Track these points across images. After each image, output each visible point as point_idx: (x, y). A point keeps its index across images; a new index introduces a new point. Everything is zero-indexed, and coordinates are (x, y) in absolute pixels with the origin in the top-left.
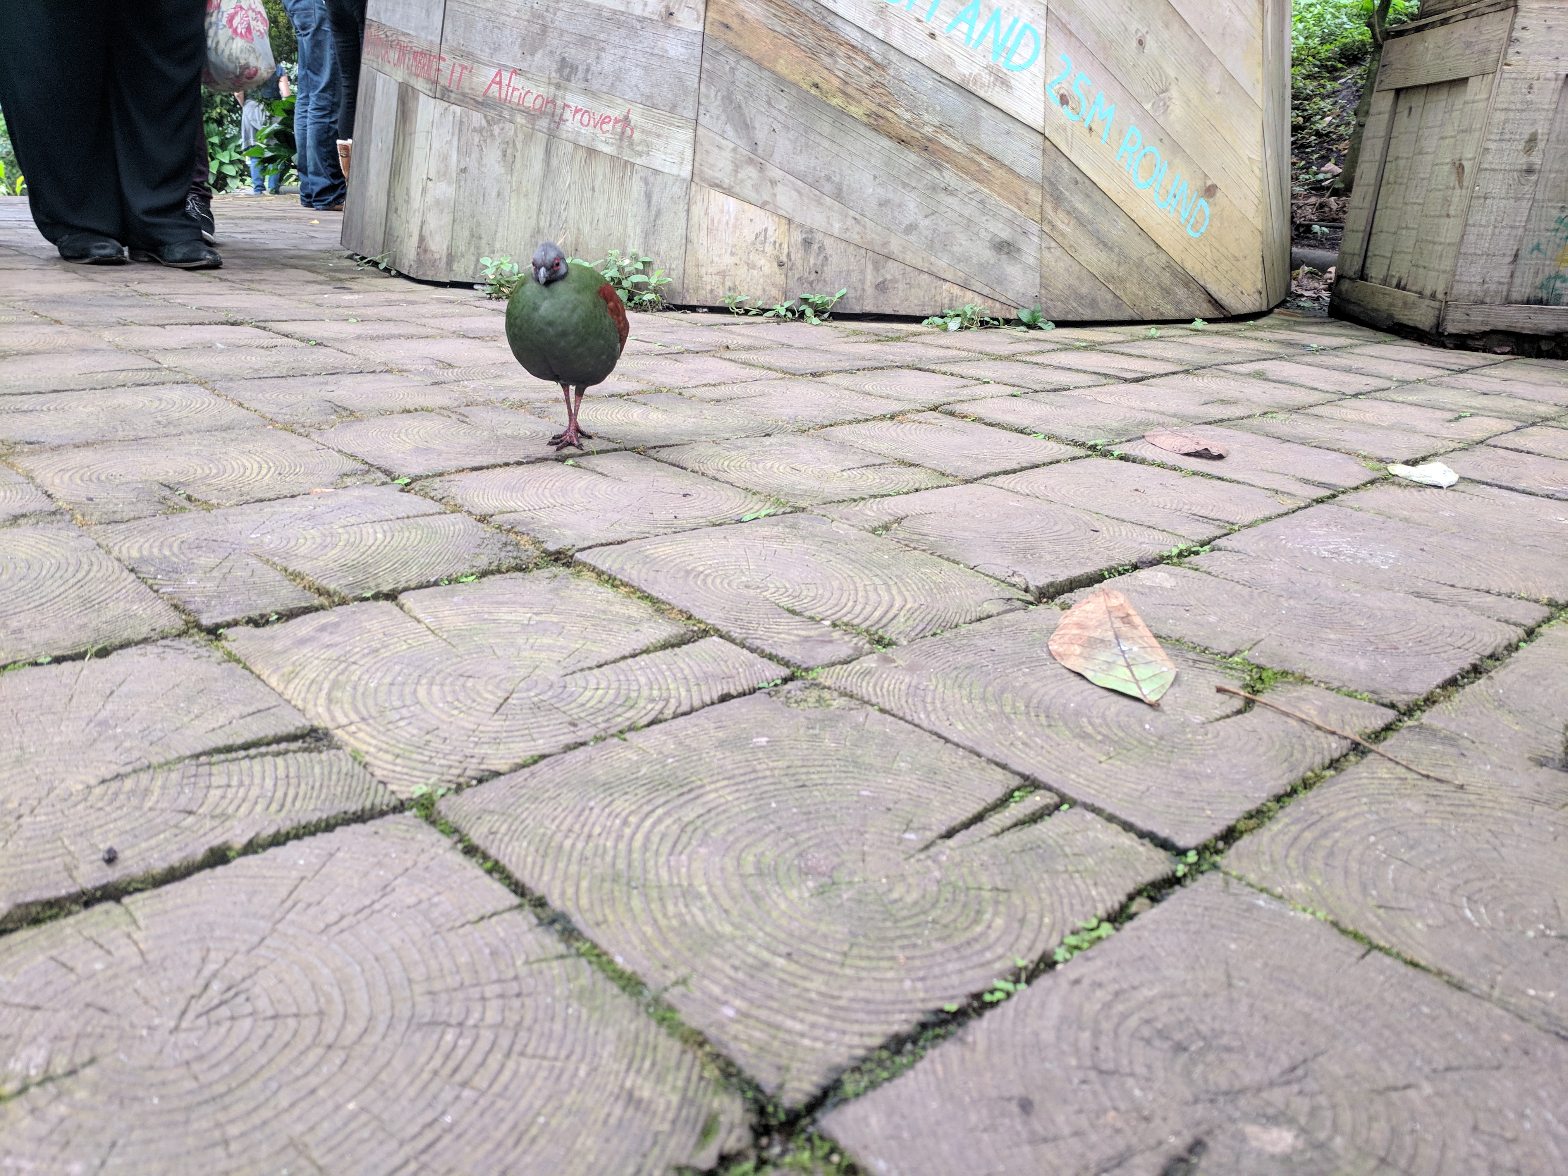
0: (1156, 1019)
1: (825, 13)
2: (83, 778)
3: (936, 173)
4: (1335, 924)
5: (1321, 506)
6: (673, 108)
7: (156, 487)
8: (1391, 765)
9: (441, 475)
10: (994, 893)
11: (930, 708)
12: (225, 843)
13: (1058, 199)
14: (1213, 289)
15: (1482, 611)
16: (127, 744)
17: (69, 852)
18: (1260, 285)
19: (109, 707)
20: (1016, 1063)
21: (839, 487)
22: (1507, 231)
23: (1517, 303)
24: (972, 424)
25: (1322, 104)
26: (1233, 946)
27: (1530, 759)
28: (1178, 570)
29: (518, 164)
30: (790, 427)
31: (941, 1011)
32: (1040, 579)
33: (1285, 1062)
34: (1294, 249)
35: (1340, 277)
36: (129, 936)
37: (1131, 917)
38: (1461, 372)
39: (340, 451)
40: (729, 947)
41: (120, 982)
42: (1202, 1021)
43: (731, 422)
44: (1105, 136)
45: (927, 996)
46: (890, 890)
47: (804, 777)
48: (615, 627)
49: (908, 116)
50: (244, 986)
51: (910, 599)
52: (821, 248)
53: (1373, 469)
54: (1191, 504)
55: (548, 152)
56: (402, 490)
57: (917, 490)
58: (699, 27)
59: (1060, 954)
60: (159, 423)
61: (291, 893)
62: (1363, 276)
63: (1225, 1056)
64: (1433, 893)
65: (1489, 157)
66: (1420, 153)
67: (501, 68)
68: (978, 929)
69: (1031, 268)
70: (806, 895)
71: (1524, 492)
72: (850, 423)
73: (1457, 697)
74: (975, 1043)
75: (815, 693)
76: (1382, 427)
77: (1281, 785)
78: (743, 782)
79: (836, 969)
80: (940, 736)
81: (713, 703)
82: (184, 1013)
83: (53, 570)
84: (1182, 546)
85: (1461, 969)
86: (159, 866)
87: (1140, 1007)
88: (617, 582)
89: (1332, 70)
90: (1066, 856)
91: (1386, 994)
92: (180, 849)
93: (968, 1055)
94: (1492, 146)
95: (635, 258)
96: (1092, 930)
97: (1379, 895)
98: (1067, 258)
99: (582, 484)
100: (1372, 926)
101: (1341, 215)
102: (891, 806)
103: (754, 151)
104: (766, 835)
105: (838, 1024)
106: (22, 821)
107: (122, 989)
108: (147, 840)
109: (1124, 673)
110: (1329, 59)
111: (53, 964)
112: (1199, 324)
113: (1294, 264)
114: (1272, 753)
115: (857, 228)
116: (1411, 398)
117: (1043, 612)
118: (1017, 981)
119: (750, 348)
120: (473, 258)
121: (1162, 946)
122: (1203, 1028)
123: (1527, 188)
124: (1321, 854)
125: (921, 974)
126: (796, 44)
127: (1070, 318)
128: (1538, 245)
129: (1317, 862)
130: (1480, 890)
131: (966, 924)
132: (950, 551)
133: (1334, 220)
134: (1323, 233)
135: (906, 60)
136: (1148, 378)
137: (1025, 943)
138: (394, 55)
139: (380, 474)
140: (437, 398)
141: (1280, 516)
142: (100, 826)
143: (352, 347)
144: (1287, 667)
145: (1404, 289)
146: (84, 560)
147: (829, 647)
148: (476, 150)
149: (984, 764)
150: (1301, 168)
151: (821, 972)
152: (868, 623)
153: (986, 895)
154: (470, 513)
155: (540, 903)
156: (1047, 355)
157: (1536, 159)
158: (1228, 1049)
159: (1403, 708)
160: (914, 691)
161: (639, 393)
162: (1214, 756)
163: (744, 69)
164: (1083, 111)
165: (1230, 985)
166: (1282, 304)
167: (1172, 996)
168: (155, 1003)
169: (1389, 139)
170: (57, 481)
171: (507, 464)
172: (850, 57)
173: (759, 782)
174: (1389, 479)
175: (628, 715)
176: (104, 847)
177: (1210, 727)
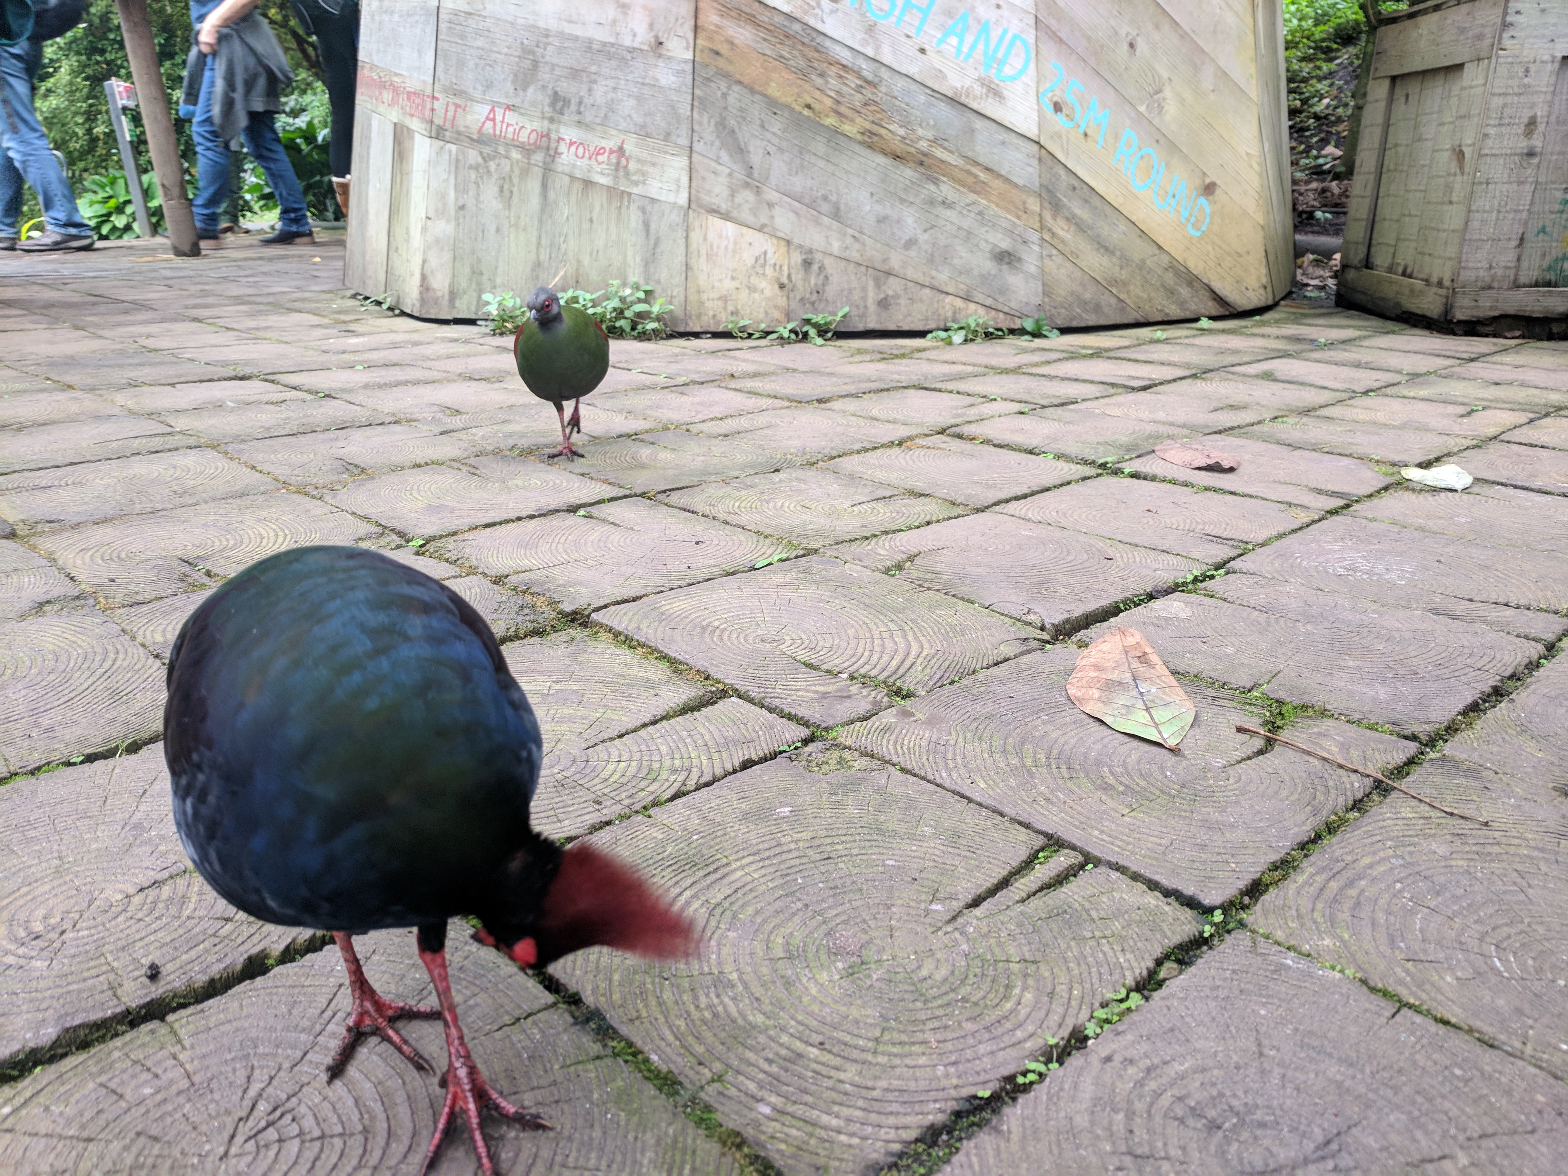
0: (1188, 1096)
1: (814, 34)
2: (120, 886)
3: (932, 187)
4: (1364, 982)
5: (1335, 518)
6: (667, 136)
7: (175, 563)
8: (1414, 803)
9: (454, 534)
10: (1022, 965)
11: (951, 765)
12: (263, 951)
13: (1056, 207)
14: (1217, 286)
15: (1503, 628)
16: (162, 848)
17: (113, 970)
18: (1264, 280)
19: (142, 808)
20: (1051, 1152)
21: (849, 525)
22: (1511, 216)
23: (1525, 286)
24: (980, 447)
25: (1319, 86)
26: (1263, 1012)
27: (1554, 788)
28: (1193, 597)
29: (515, 199)
30: (798, 461)
31: (975, 1097)
32: (1055, 617)
33: (1320, 1138)
34: (1298, 237)
35: (1345, 266)
36: (175, 1058)
37: (1160, 984)
38: (1472, 360)
39: (353, 513)
40: (762, 1039)
41: (169, 1107)
42: (1235, 1096)
43: (740, 458)
44: (1101, 140)
45: (960, 1082)
46: (919, 967)
47: (829, 848)
48: (635, 692)
49: (902, 132)
50: (289, 1105)
51: (926, 645)
52: (821, 268)
53: (1386, 474)
54: (1204, 523)
55: (544, 186)
56: (417, 553)
57: (928, 523)
58: (689, 55)
59: (1091, 1029)
60: (175, 492)
61: (331, 1001)
62: (1368, 264)
63: (1259, 1132)
64: (1461, 943)
65: (1490, 142)
66: (1419, 140)
67: (494, 106)
68: (1008, 1005)
69: (1033, 276)
70: (837, 977)
71: (1540, 491)
72: (858, 452)
73: (1478, 725)
74: (1009, 1132)
75: (836, 754)
76: (1394, 427)
77: (1304, 830)
78: (769, 858)
79: (870, 1057)
80: (963, 796)
81: (735, 771)
82: (233, 1137)
83: (80, 660)
84: (1196, 573)
85: (1492, 1025)
86: (201, 979)
87: (1172, 1084)
88: (634, 643)
89: (1328, 50)
90: (1093, 920)
91: (1417, 1057)
92: (219, 960)
93: (1003, 1145)
94: (1492, 131)
95: (637, 287)
96: (1121, 1001)
97: (1408, 948)
98: (1068, 265)
99: (594, 536)
100: (1400, 982)
101: (1344, 200)
102: (917, 876)
103: (750, 175)
104: (794, 914)
105: (874, 1117)
106: (64, 937)
107: (171, 1115)
108: (186, 952)
109: (1143, 716)
110: (1323, 40)
111: (104, 1091)
112: (1205, 323)
113: (1299, 252)
114: (1296, 796)
115: (857, 246)
116: (1423, 393)
117: (1059, 651)
118: (1048, 1061)
119: (755, 375)
120: (475, 294)
121: (1192, 1016)
122: (1235, 1103)
123: (1529, 171)
124: (1347, 905)
125: (953, 1058)
126: (787, 67)
127: (1075, 324)
128: (1544, 227)
129: (1344, 915)
130: (1509, 937)
131: (997, 1001)
132: (963, 590)
133: (1337, 205)
134: (1326, 219)
135: (897, 76)
136: (1156, 385)
137: (1055, 1018)
138: (387, 96)
139: (394, 537)
140: (447, 449)
141: (1294, 531)
142: (141, 939)
143: (359, 398)
144: (1306, 699)
145: (1410, 277)
146: (110, 648)
147: (848, 703)
148: (472, 187)
149: (1007, 824)
150: (1301, 153)
151: (855, 1061)
152: (885, 674)
153: (1015, 967)
154: (485, 575)
155: (574, 1000)
156: (1053, 366)
157: (1537, 142)
158: (1262, 1125)
159: (1424, 738)
160: (935, 748)
161: (647, 431)
162: (1237, 802)
163: (735, 96)
164: (1077, 116)
165: (1261, 1054)
166: (1288, 295)
167: (1204, 1070)
168: (204, 1128)
169: (1387, 126)
170: (79, 562)
171: (519, 519)
172: (841, 77)
173: (784, 856)
174: (1402, 484)
175: (652, 788)
176: (146, 961)
177: (1231, 771)
